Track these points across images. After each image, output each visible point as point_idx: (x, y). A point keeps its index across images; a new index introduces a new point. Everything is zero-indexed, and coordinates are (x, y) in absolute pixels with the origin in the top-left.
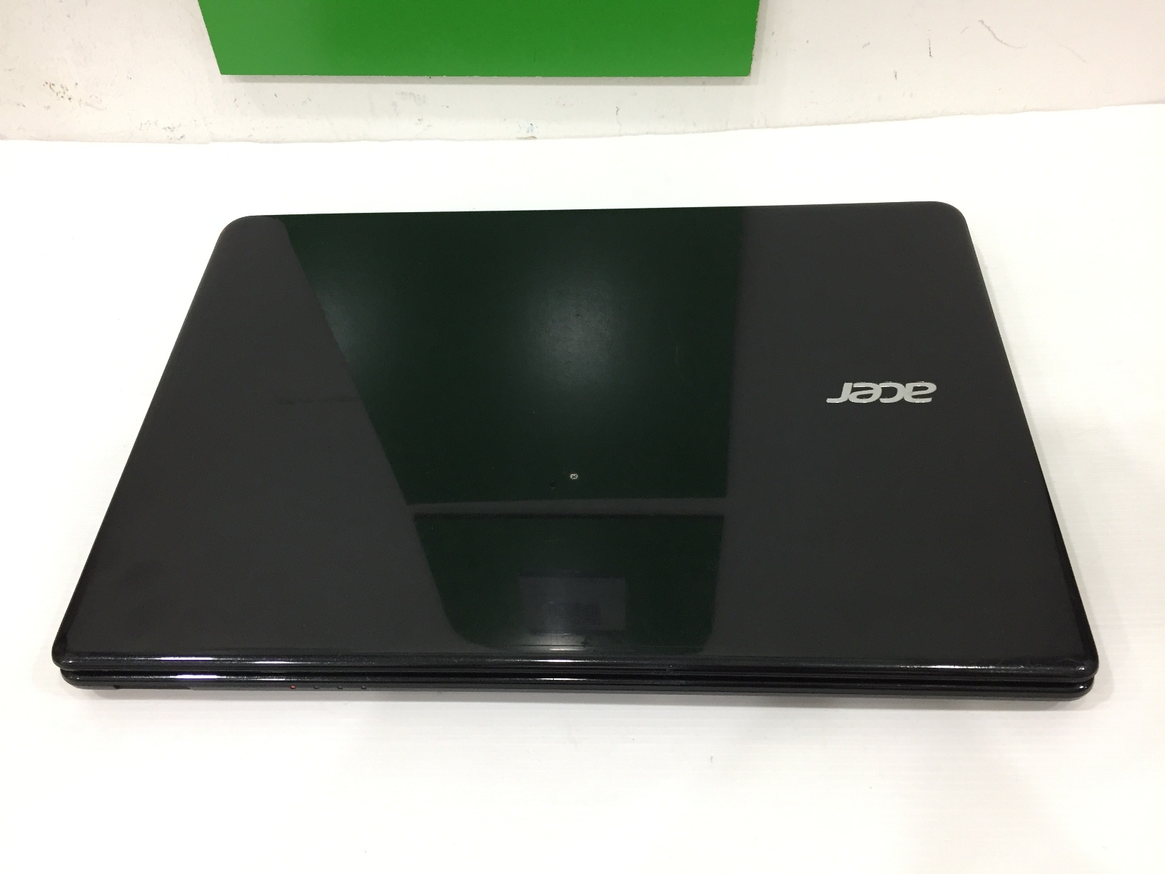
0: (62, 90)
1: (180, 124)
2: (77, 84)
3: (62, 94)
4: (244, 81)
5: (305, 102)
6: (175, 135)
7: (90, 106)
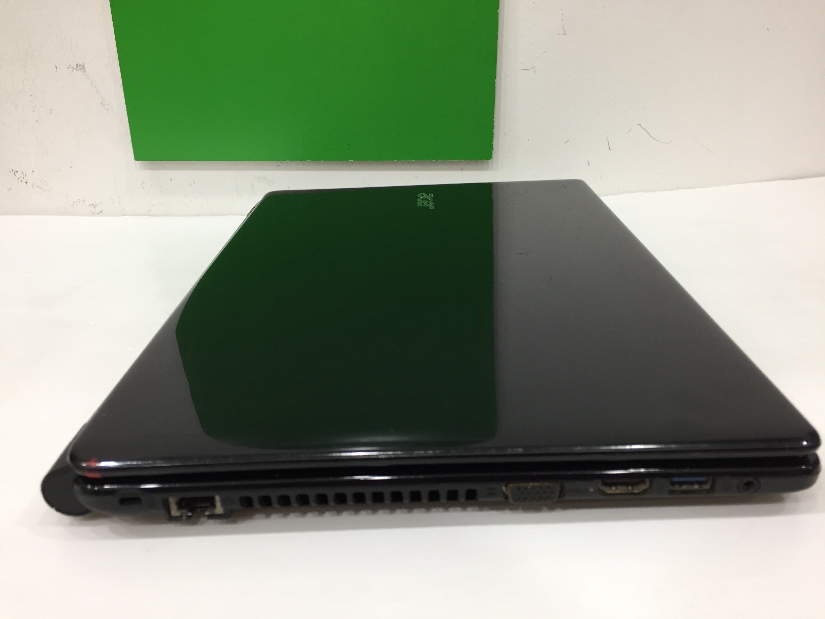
0: (22, 176)
1: (101, 202)
2: (33, 171)
3: (21, 179)
4: (150, 169)
5: (191, 185)
6: (96, 210)
7: (41, 188)
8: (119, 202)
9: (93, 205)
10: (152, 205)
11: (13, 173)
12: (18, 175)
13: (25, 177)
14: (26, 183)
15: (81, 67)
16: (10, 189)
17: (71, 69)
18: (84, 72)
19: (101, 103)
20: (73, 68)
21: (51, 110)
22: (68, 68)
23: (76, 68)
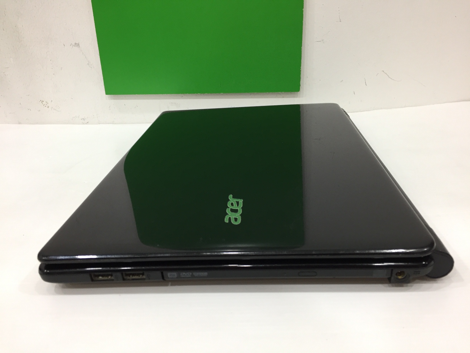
0: (46, 103)
1: (88, 117)
2: (52, 101)
3: (45, 105)
4: (114, 99)
5: (135, 107)
6: (85, 121)
7: (55, 110)
8: (97, 117)
9: (83, 119)
10: (115, 119)
11: (41, 102)
12: (44, 103)
13: (47, 104)
14: (48, 107)
15: (77, 45)
16: (40, 110)
17: (72, 46)
18: (79, 47)
19: (88, 64)
20: (73, 45)
21: (61, 68)
22: (70, 45)
23: (74, 45)
